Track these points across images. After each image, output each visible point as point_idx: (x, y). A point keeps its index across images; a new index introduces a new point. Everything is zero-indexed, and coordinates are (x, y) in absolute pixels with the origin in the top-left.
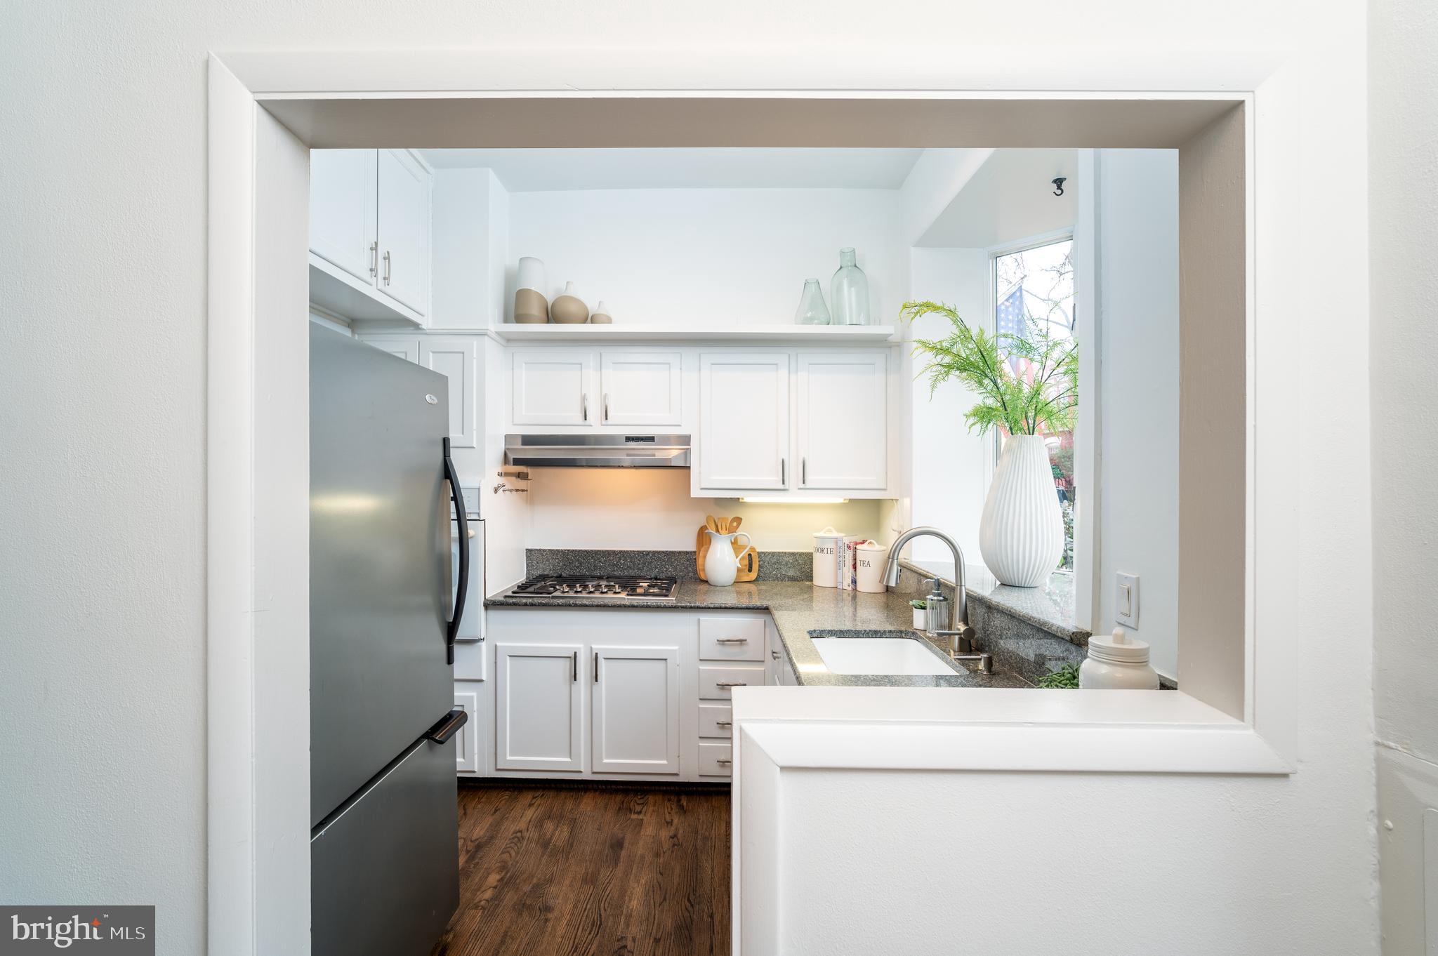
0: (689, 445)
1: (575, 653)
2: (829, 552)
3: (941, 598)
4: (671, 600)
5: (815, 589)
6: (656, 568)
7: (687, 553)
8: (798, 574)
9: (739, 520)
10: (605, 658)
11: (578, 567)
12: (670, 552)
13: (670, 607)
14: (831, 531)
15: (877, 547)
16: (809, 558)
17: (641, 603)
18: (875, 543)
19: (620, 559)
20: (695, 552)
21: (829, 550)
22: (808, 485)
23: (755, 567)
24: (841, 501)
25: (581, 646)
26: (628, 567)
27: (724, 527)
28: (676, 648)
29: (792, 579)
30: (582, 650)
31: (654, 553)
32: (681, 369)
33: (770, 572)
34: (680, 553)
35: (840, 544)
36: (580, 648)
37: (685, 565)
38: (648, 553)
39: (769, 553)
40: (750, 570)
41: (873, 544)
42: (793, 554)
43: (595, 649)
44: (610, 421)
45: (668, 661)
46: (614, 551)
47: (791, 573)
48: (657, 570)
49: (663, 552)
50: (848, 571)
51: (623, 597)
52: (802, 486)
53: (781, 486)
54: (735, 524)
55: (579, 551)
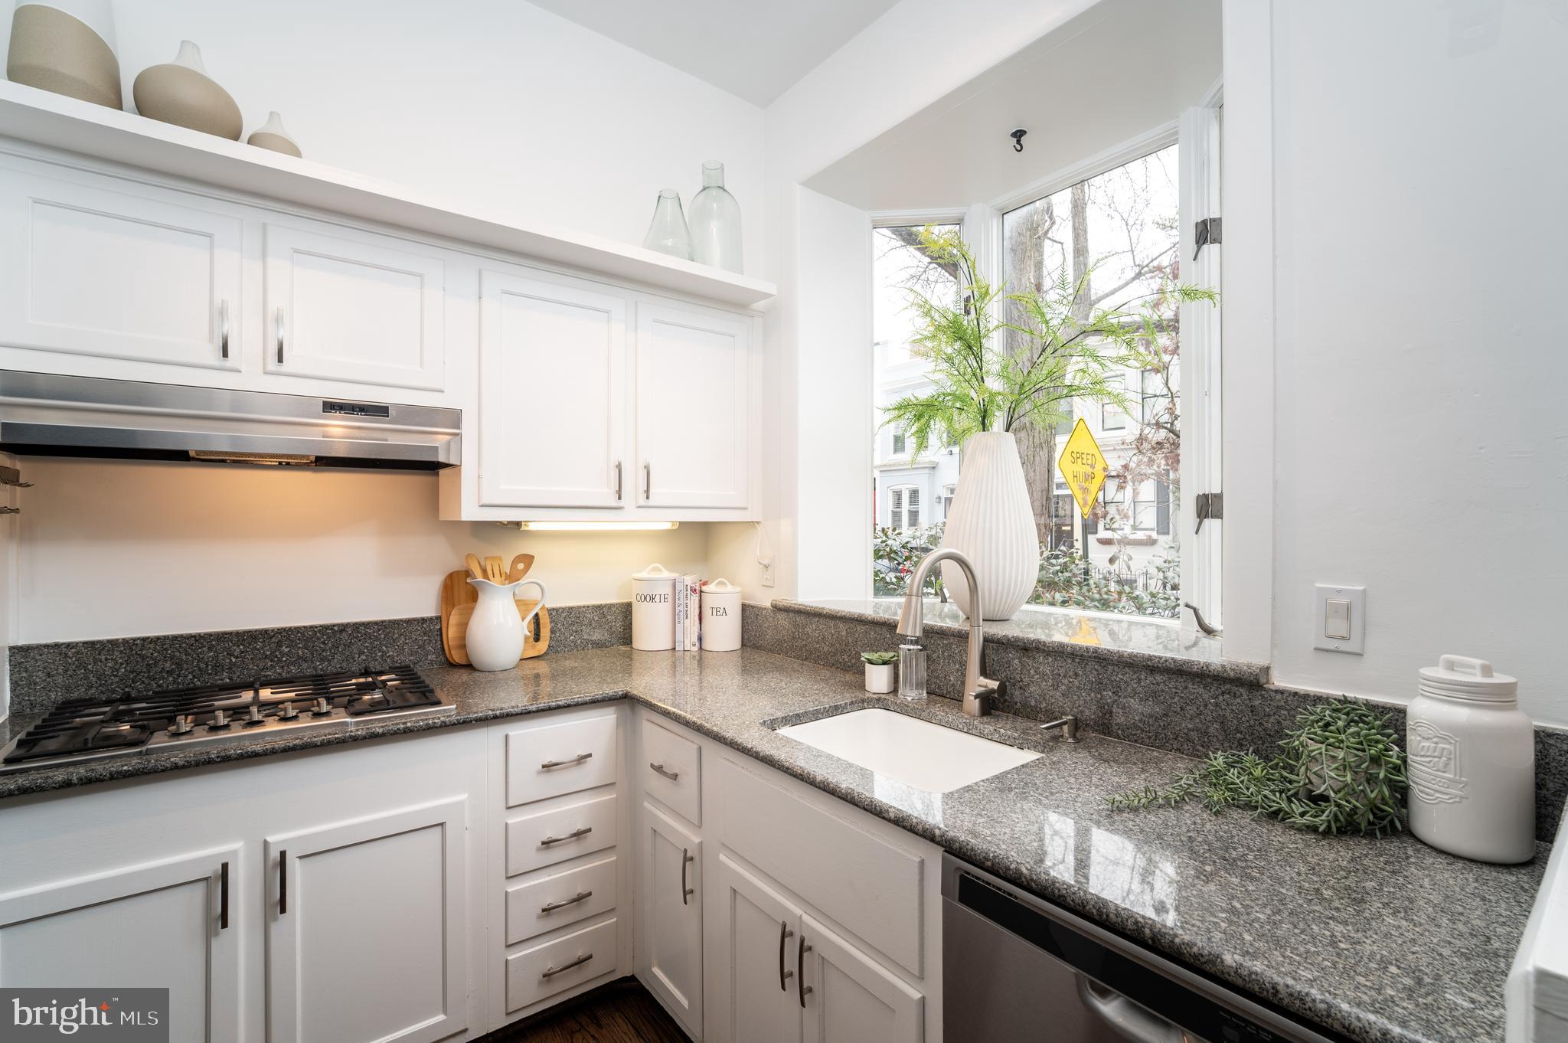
0: (459, 427)
1: (225, 866)
2: (662, 600)
3: (919, 647)
4: (448, 710)
5: (635, 656)
6: (361, 653)
7: (424, 620)
8: (607, 636)
9: (528, 560)
10: (301, 858)
11: (170, 673)
12: (390, 621)
13: (454, 724)
14: (661, 570)
15: (730, 588)
16: (627, 610)
17: (391, 727)
18: (728, 583)
19: (279, 644)
20: (439, 618)
21: (662, 596)
22: (652, 502)
23: (545, 632)
24: (668, 526)
25: (237, 845)
26: (299, 658)
27: (497, 572)
28: (464, 797)
29: (598, 645)
30: (241, 855)
31: (357, 627)
32: (444, 290)
33: (566, 638)
34: (409, 622)
35: (679, 587)
36: (235, 853)
37: (420, 642)
38: (343, 628)
39: (564, 609)
40: (537, 638)
41: (725, 584)
42: (599, 607)
43: (276, 843)
44: (288, 365)
45: (448, 826)
46: (266, 631)
47: (596, 636)
48: (363, 657)
49: (376, 623)
50: (691, 625)
51: (341, 720)
52: (642, 501)
53: (613, 502)
54: (521, 566)
55: (175, 638)
